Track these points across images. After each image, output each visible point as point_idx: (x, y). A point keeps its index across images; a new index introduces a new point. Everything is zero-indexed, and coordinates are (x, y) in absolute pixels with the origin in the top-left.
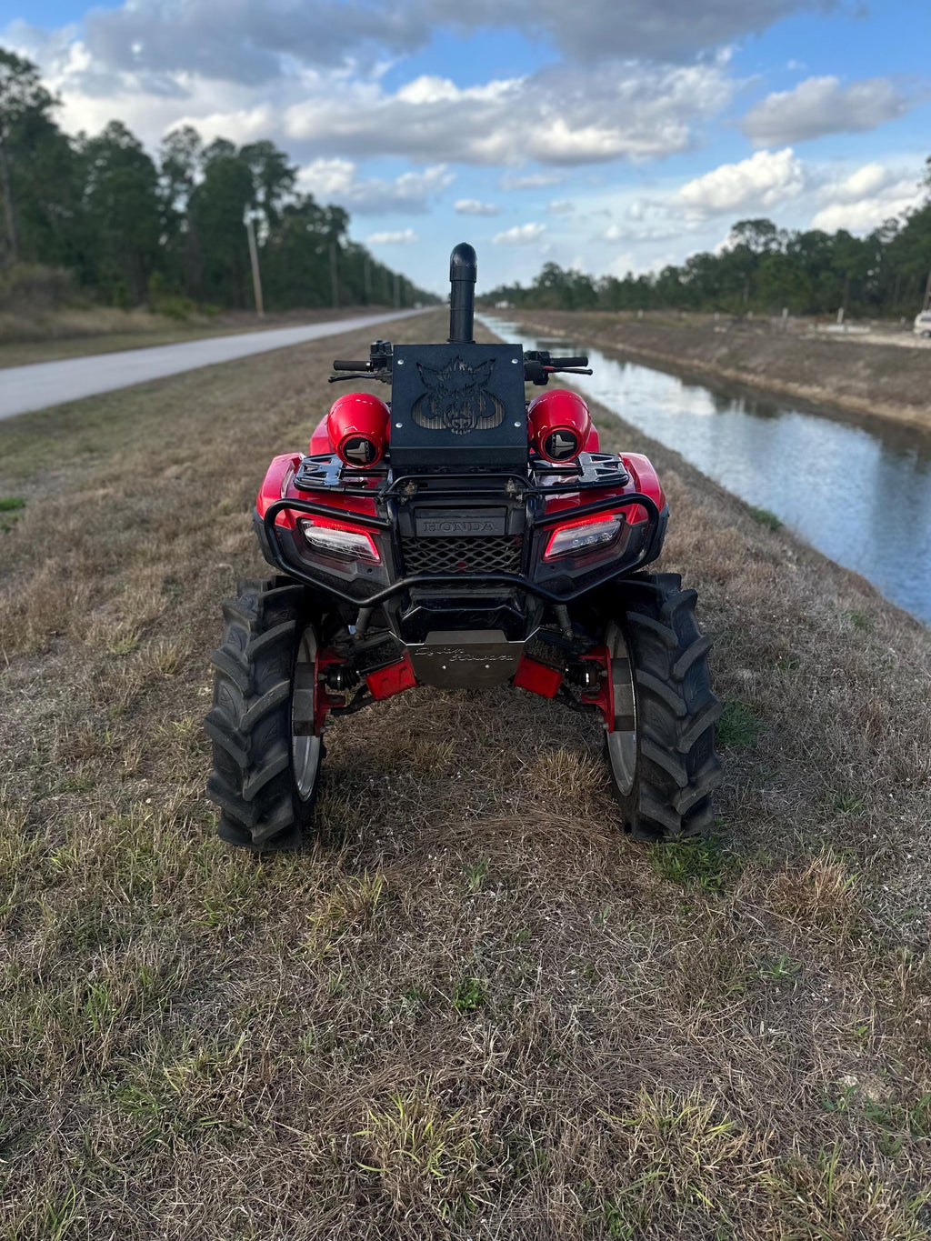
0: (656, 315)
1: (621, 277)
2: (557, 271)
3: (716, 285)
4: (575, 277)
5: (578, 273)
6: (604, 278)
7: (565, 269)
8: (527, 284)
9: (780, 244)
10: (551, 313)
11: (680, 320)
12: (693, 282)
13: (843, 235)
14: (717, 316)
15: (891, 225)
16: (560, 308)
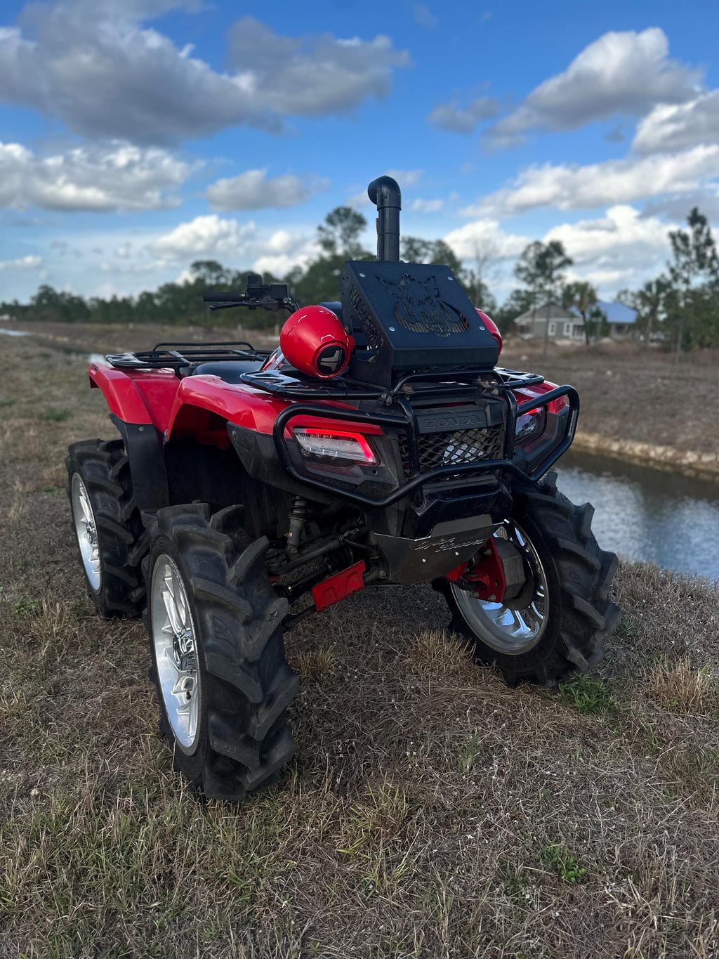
0: (141, 327)
1: (108, 299)
2: (51, 293)
3: (183, 307)
4: (67, 298)
5: (70, 295)
6: (93, 299)
7: (58, 290)
8: (25, 301)
9: (227, 279)
10: (53, 325)
11: (164, 331)
12: (165, 304)
13: (268, 275)
14: (191, 329)
15: (297, 270)
16: (59, 321)
